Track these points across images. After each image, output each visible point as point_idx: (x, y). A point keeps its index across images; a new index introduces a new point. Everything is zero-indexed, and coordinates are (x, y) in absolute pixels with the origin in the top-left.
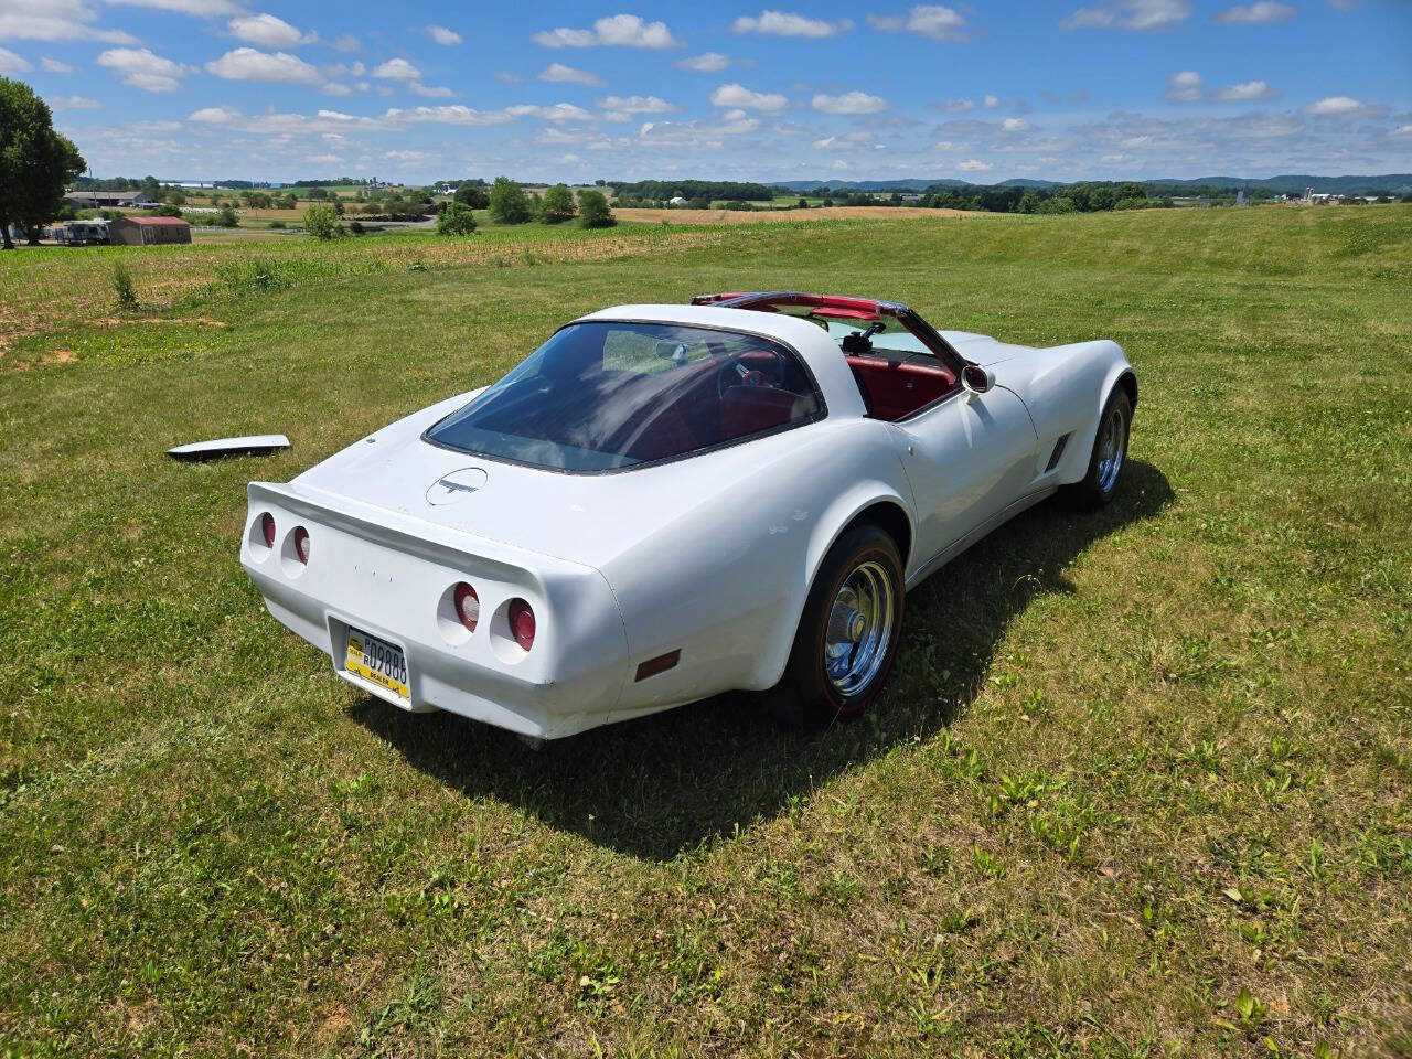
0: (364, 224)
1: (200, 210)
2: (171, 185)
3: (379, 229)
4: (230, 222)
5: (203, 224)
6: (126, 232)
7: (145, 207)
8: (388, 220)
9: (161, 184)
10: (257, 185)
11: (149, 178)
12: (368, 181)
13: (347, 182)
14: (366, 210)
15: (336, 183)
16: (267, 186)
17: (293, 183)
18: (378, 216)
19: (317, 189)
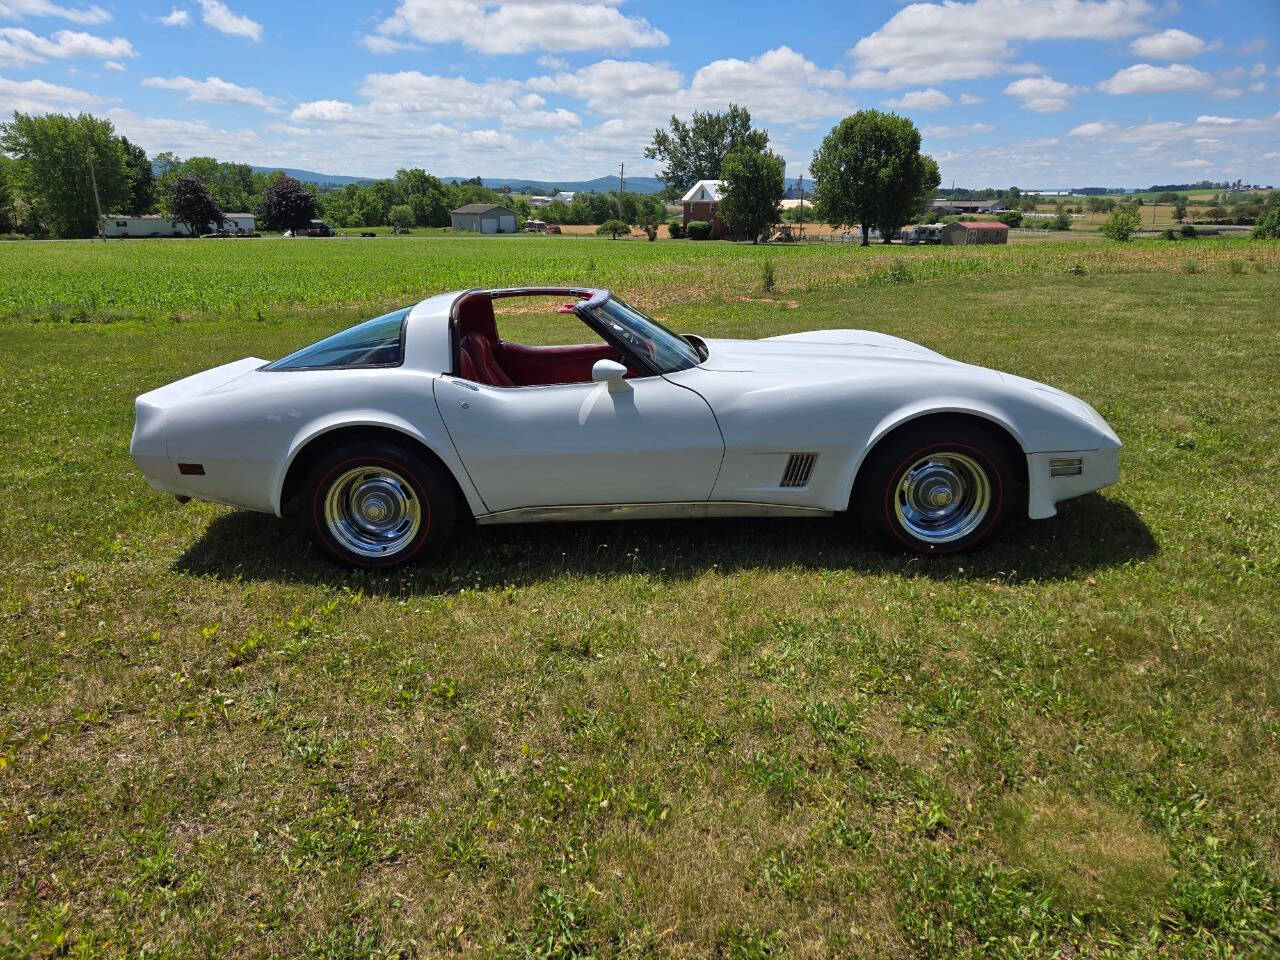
0: (1198, 227)
1: (1043, 215)
2: (1030, 194)
3: (1216, 233)
4: (1063, 226)
5: (1037, 227)
6: (956, 235)
7: (998, 214)
8: (1232, 223)
9: (1022, 194)
10: (1111, 191)
11: (1014, 189)
12: (1231, 185)
13: (1206, 186)
14: (1208, 214)
15: (1194, 187)
16: (1121, 191)
17: (1147, 187)
18: (1220, 220)
19: (1168, 194)
